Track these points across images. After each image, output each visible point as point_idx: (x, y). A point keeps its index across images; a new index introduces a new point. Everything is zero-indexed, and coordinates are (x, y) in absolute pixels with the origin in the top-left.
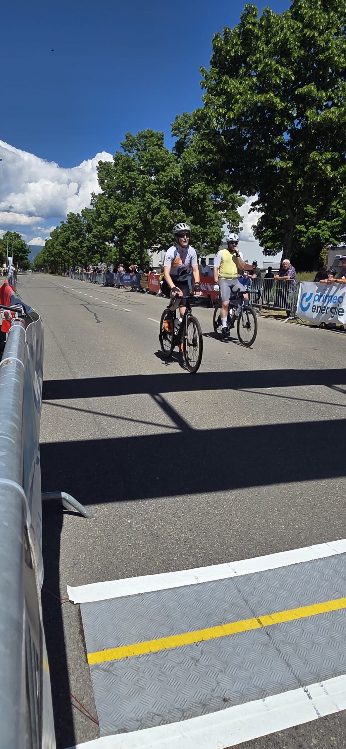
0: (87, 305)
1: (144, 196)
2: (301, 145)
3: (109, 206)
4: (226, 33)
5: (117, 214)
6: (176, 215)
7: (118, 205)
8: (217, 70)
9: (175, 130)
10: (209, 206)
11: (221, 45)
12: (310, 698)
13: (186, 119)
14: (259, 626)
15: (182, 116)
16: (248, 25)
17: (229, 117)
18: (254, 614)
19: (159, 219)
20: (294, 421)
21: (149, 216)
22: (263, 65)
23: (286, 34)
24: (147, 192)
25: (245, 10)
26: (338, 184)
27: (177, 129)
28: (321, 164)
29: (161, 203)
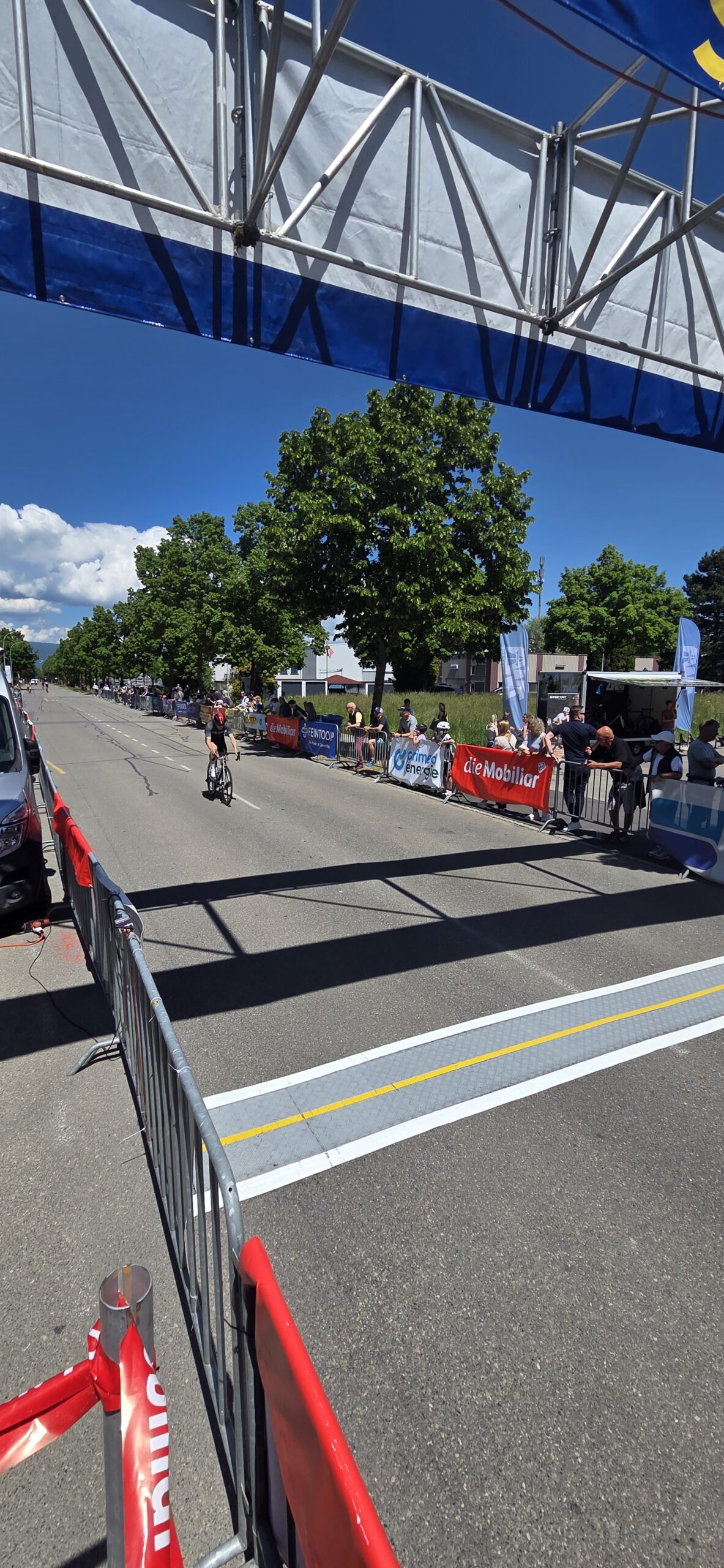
0: (132, 758)
1: (202, 608)
2: (386, 573)
3: (154, 611)
4: (294, 437)
5: (164, 622)
6: (242, 633)
7: (166, 610)
8: (286, 476)
9: (239, 524)
10: (285, 620)
11: (289, 452)
12: (328, 1157)
13: (252, 510)
14: (302, 1119)
15: (246, 506)
16: (320, 433)
17: (302, 539)
18: (300, 1111)
19: (222, 637)
20: (359, 933)
21: (209, 633)
22: (338, 482)
23: (362, 449)
24: (205, 602)
25: (316, 413)
26: (432, 618)
27: (240, 523)
28: (409, 596)
29: (223, 617)
